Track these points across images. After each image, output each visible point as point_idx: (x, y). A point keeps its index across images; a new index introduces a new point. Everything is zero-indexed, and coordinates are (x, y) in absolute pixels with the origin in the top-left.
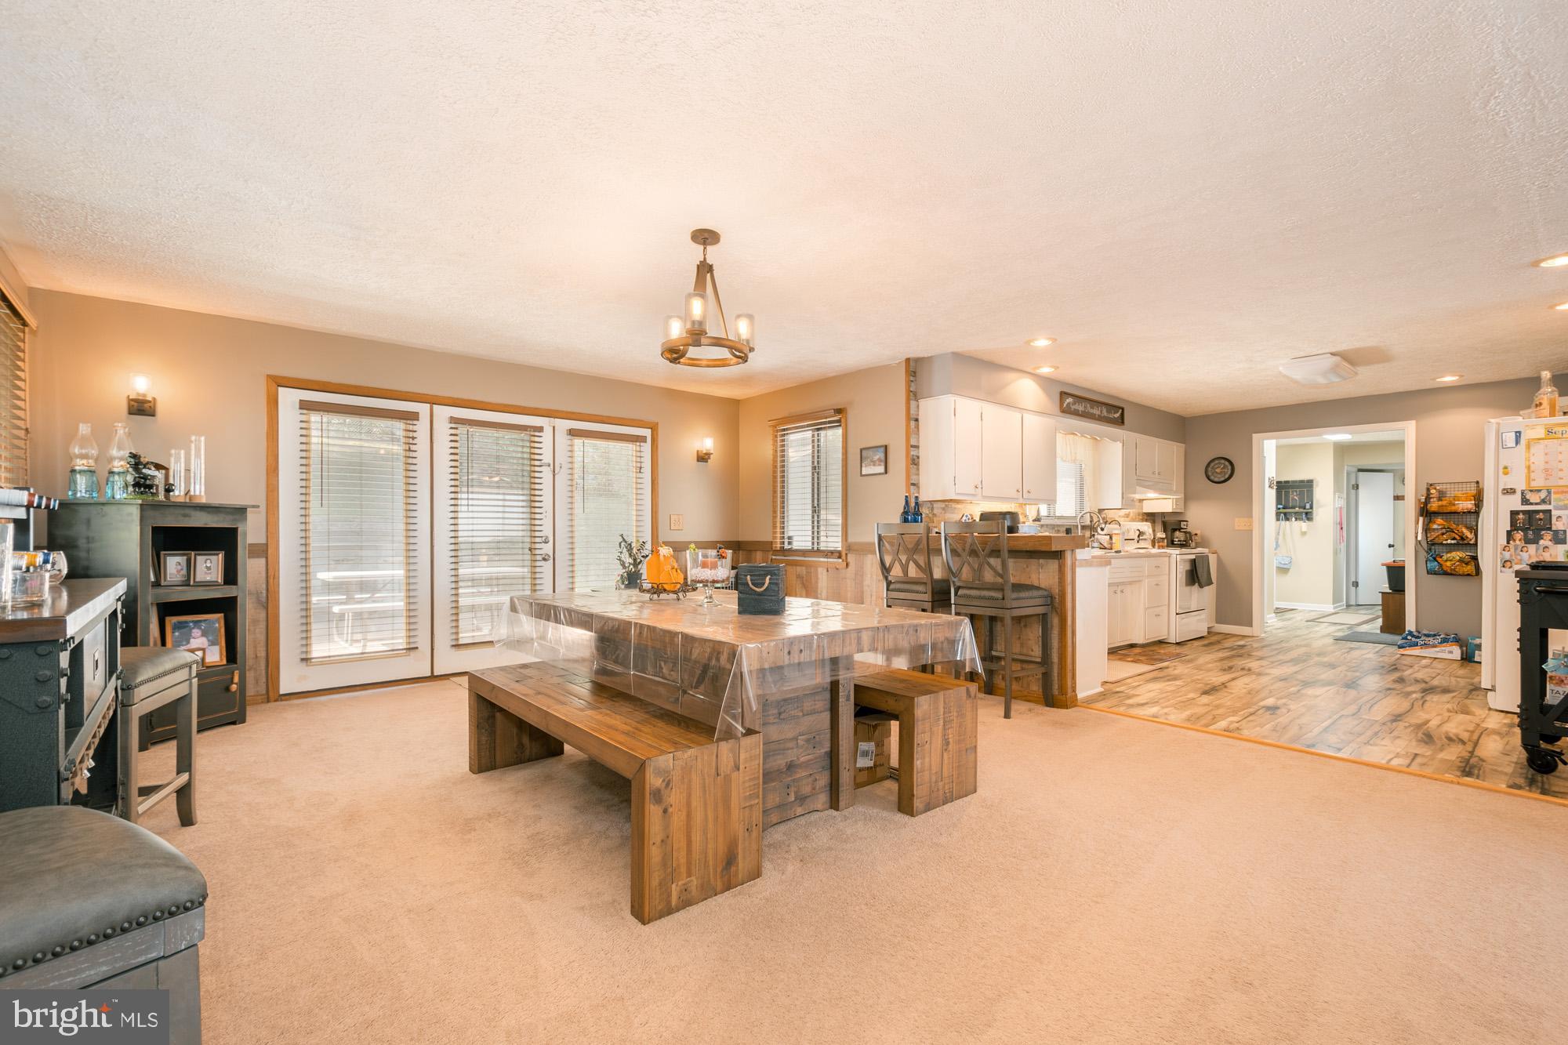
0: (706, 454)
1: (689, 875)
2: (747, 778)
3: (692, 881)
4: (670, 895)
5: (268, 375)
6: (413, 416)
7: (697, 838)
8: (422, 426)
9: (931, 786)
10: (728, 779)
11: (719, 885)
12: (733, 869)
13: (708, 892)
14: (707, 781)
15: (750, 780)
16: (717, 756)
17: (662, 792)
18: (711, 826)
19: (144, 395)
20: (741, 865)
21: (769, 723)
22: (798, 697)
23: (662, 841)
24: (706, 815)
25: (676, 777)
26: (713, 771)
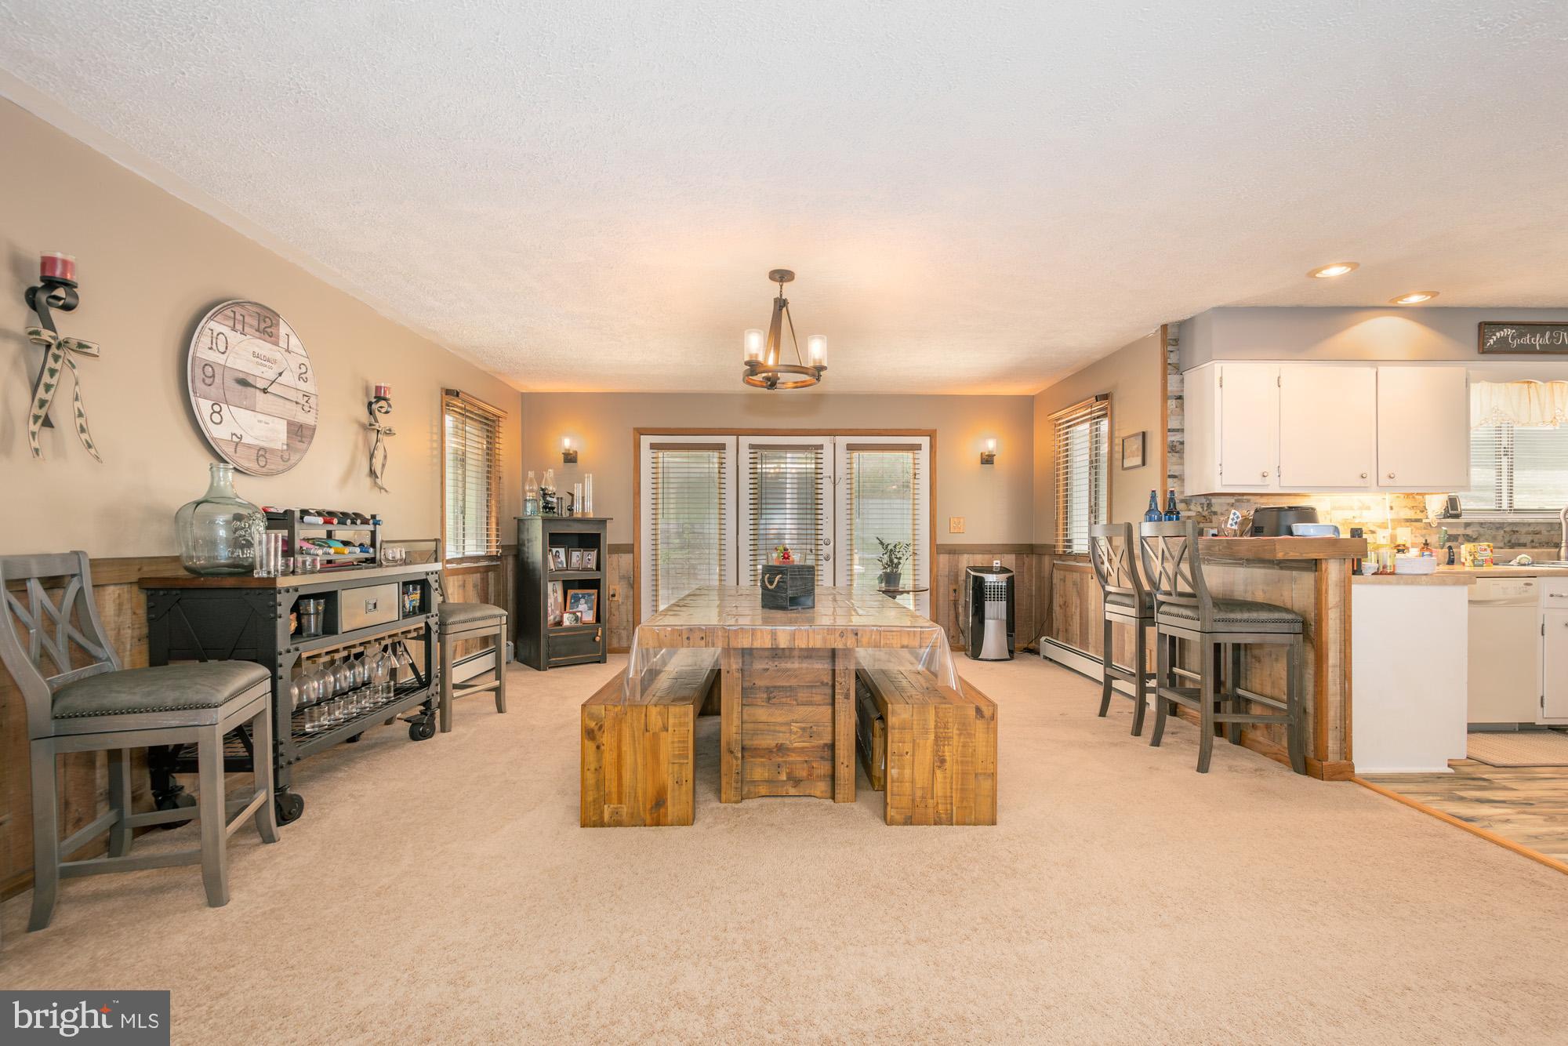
0: (988, 456)
1: (620, 801)
2: (676, 740)
3: (623, 808)
4: (602, 812)
5: (634, 429)
6: (721, 447)
7: (627, 777)
8: (730, 454)
9: (913, 800)
10: (655, 736)
11: (648, 821)
12: (662, 810)
13: (636, 821)
14: (636, 733)
15: (679, 742)
16: (646, 716)
17: (595, 733)
18: (640, 768)
19: (569, 450)
20: (670, 809)
21: (756, 705)
22: (790, 687)
23: (596, 769)
24: (636, 760)
25: (607, 724)
26: (643, 726)
